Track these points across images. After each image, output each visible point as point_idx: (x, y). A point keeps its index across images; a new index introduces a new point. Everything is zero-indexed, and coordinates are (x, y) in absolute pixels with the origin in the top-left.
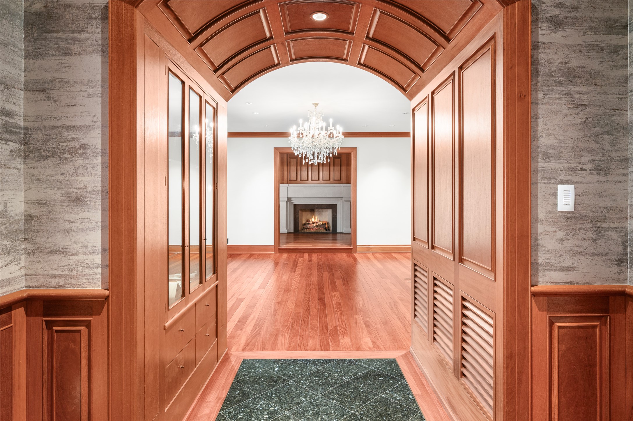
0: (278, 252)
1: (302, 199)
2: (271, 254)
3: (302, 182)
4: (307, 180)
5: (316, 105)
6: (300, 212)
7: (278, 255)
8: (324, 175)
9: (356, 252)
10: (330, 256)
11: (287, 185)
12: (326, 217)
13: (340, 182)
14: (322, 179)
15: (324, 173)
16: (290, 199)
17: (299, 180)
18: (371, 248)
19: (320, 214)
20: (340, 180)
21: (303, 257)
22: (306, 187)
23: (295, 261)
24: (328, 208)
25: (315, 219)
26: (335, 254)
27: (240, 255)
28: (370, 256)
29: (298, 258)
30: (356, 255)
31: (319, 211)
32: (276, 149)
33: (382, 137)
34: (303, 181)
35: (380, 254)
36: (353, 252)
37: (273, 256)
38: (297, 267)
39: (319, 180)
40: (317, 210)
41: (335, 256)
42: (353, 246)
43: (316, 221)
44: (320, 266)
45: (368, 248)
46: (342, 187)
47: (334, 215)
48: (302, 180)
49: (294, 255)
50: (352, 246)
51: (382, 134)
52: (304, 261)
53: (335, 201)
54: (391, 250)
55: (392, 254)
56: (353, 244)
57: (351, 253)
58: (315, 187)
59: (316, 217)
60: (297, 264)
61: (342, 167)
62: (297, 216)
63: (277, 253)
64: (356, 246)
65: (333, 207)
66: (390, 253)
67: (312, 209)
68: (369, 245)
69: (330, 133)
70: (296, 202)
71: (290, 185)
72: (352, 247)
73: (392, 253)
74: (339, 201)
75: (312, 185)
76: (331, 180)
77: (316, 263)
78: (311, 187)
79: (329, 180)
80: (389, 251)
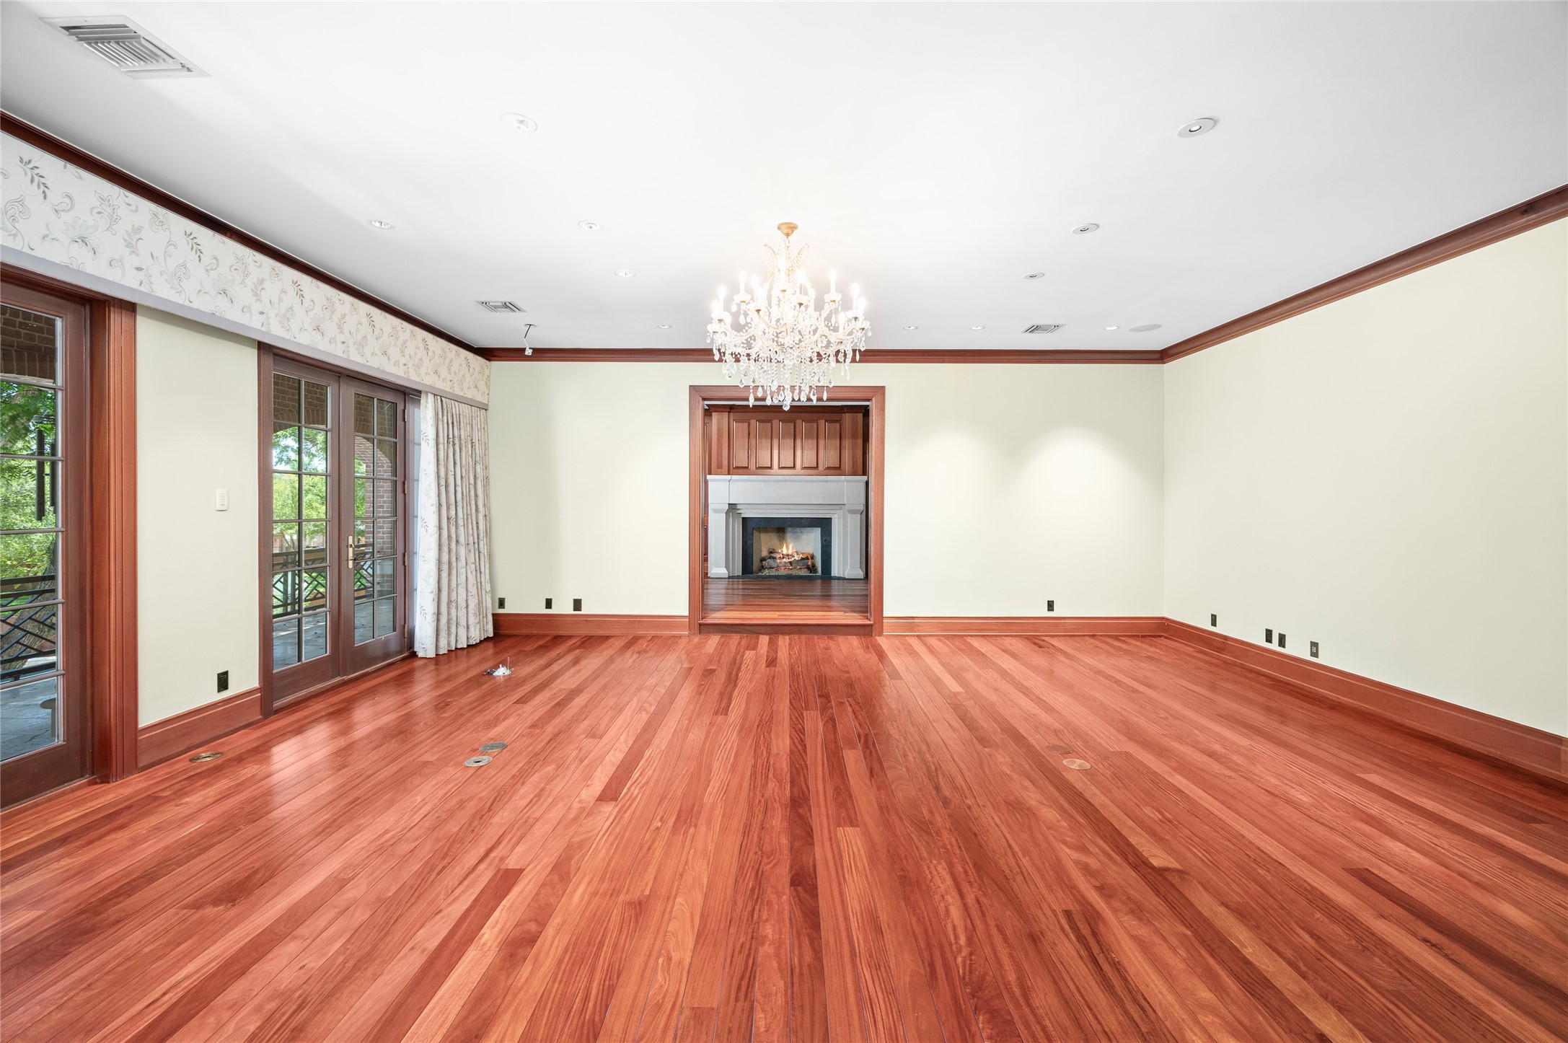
0: (697, 631)
1: (759, 506)
2: (680, 637)
3: (759, 471)
4: (771, 468)
5: (789, 229)
6: (756, 533)
7: (696, 640)
8: (805, 457)
9: (880, 634)
10: (821, 642)
11: (729, 477)
12: (810, 543)
13: (837, 471)
14: (802, 464)
15: (805, 452)
16: (733, 507)
17: (753, 467)
18: (918, 625)
19: (797, 539)
20: (839, 468)
21: (754, 648)
22: (768, 481)
23: (735, 660)
24: (813, 527)
25: (788, 548)
26: (832, 639)
27: (608, 637)
28: (914, 643)
29: (742, 650)
30: (881, 641)
31: (795, 533)
32: (693, 389)
33: (944, 362)
34: (762, 469)
35: (939, 640)
36: (874, 632)
37: (683, 642)
38: (735, 685)
39: (794, 467)
40: (790, 529)
41: (831, 644)
42: (875, 618)
43: (790, 552)
44: (796, 684)
45: (909, 623)
46: (843, 481)
47: (825, 540)
48: (760, 468)
49: (734, 640)
50: (872, 619)
51: (943, 355)
52: (756, 662)
53: (828, 512)
54: (963, 630)
55: (969, 639)
56: (875, 614)
57: (870, 634)
58: (786, 481)
59: (791, 546)
60: (737, 675)
61: (843, 441)
62: (749, 542)
63: (694, 634)
64: (882, 618)
65: (824, 525)
66: (962, 636)
67: (780, 527)
68: (913, 618)
69: (828, 312)
70: (748, 514)
71: (734, 477)
72: (872, 623)
73: (965, 636)
74: (837, 512)
75: (780, 477)
76: (821, 467)
77: (787, 672)
78: (777, 481)
79: (817, 467)
80: (959, 630)
